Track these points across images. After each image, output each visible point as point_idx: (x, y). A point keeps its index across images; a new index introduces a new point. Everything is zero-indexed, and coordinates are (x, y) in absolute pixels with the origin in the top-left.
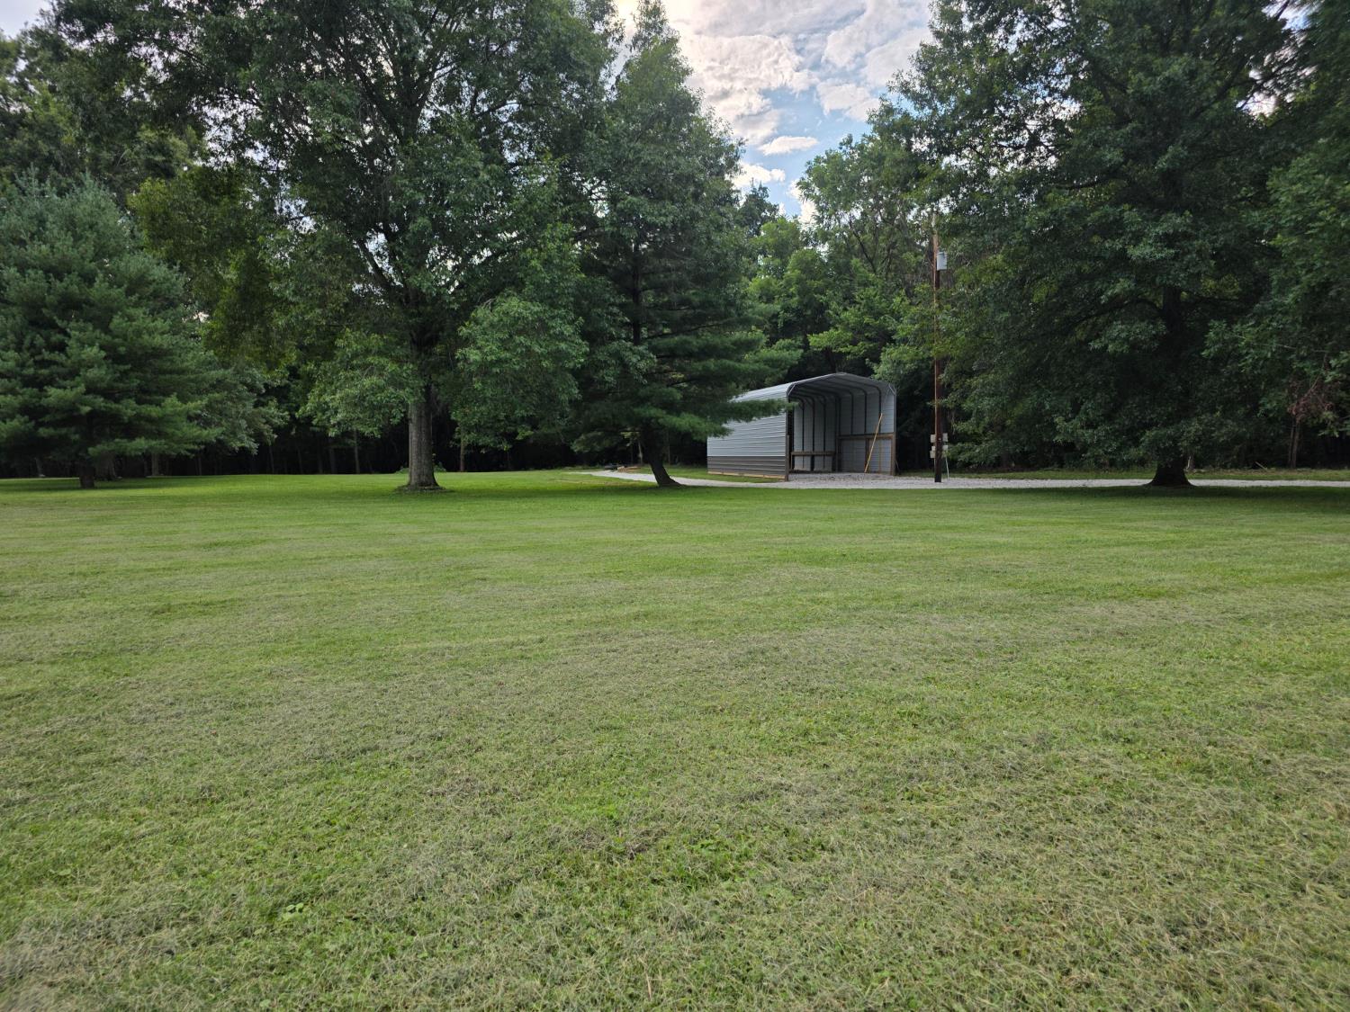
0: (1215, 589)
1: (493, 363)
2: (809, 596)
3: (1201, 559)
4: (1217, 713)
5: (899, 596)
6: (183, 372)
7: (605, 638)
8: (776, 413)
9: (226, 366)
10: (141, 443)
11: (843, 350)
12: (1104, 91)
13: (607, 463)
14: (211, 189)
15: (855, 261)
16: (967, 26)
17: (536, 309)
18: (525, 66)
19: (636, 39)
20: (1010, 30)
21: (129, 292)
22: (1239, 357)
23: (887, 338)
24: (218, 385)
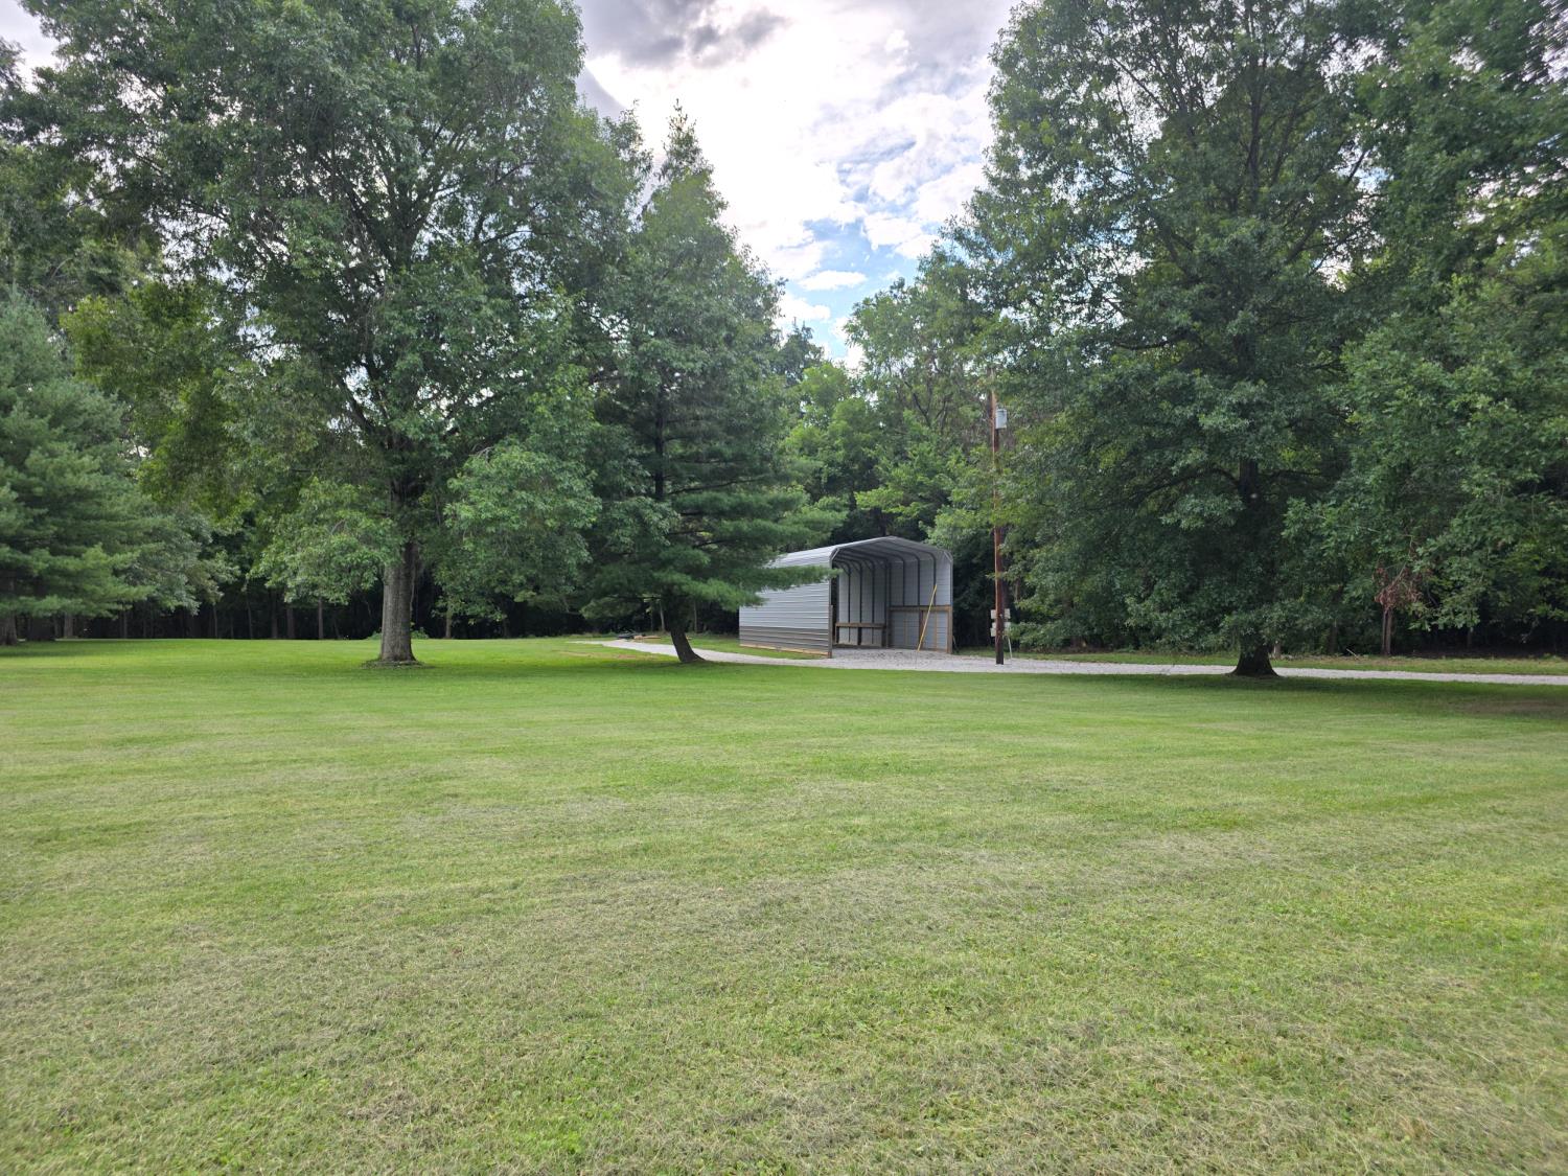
0: (1296, 818)
1: (488, 522)
2: (841, 822)
3: (1284, 776)
4: (1288, 990)
5: (944, 823)
6: (112, 517)
7: (593, 883)
8: (817, 580)
9: (166, 511)
10: (52, 603)
11: (894, 510)
12: (1170, 247)
13: (622, 630)
14: (164, 311)
15: (907, 413)
16: (1025, 173)
17: (542, 461)
18: (540, 193)
19: (666, 168)
20: (1070, 179)
21: (54, 423)
22: (1321, 539)
23: (942, 499)
24: (155, 534)
